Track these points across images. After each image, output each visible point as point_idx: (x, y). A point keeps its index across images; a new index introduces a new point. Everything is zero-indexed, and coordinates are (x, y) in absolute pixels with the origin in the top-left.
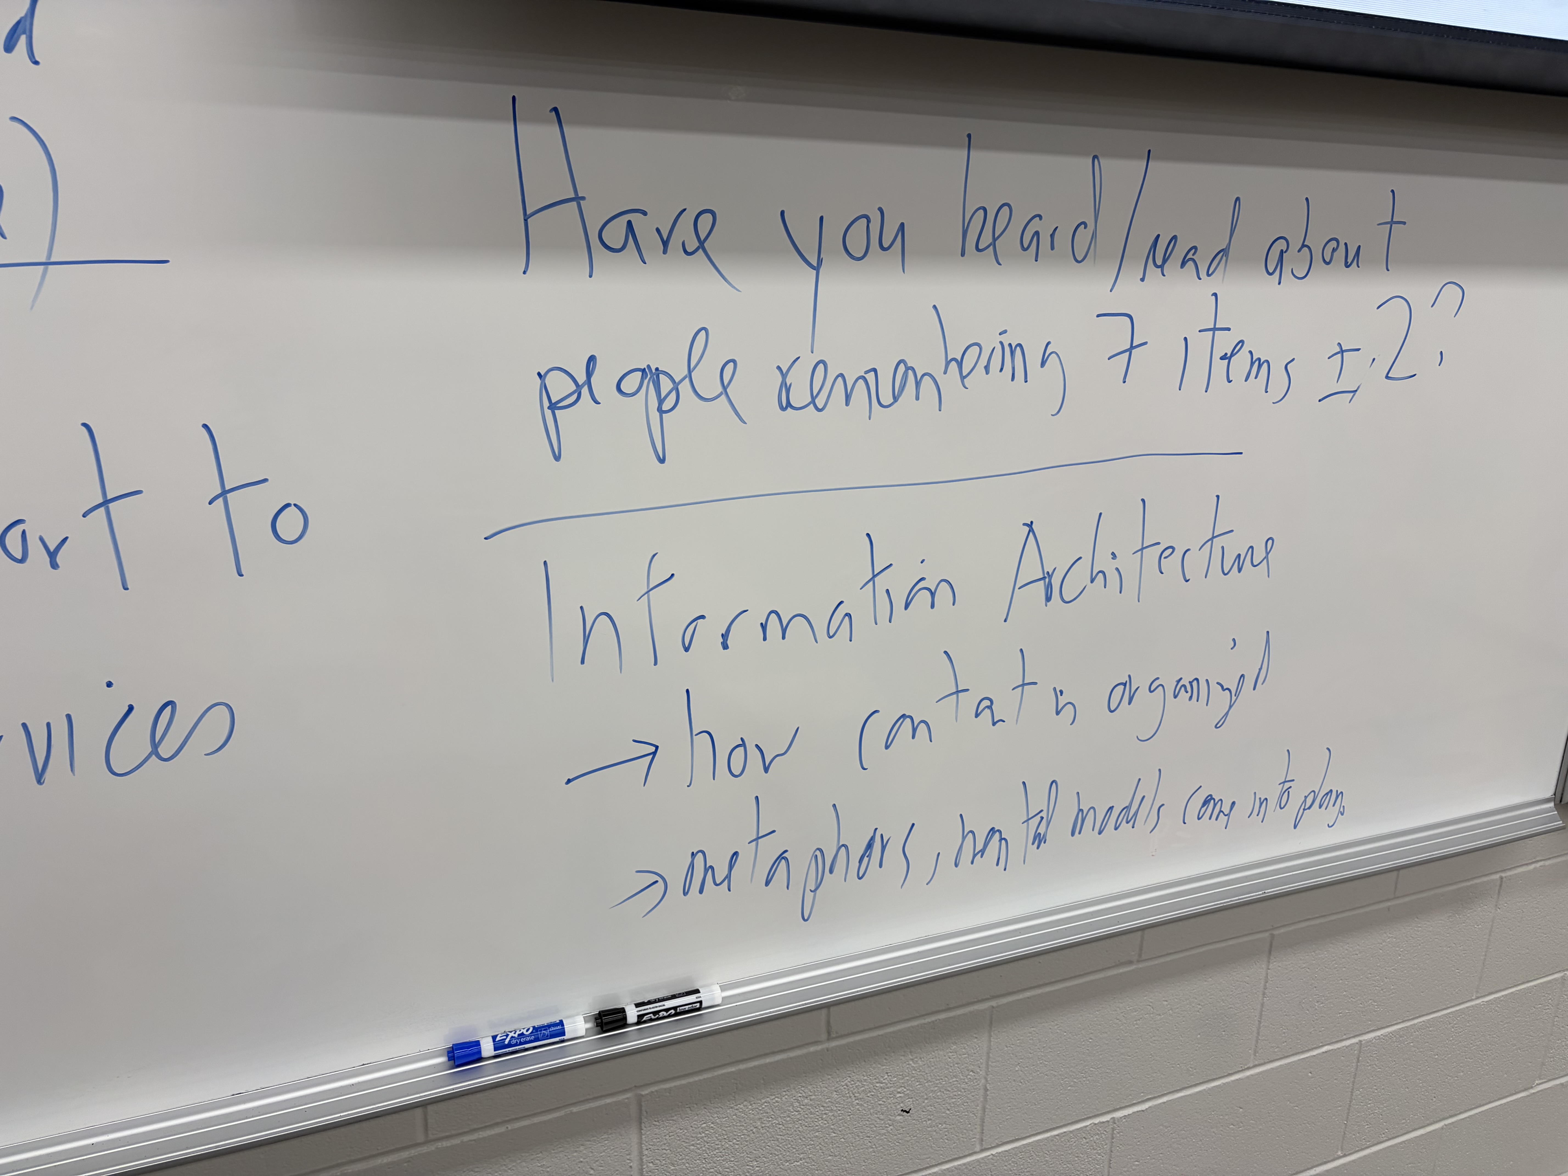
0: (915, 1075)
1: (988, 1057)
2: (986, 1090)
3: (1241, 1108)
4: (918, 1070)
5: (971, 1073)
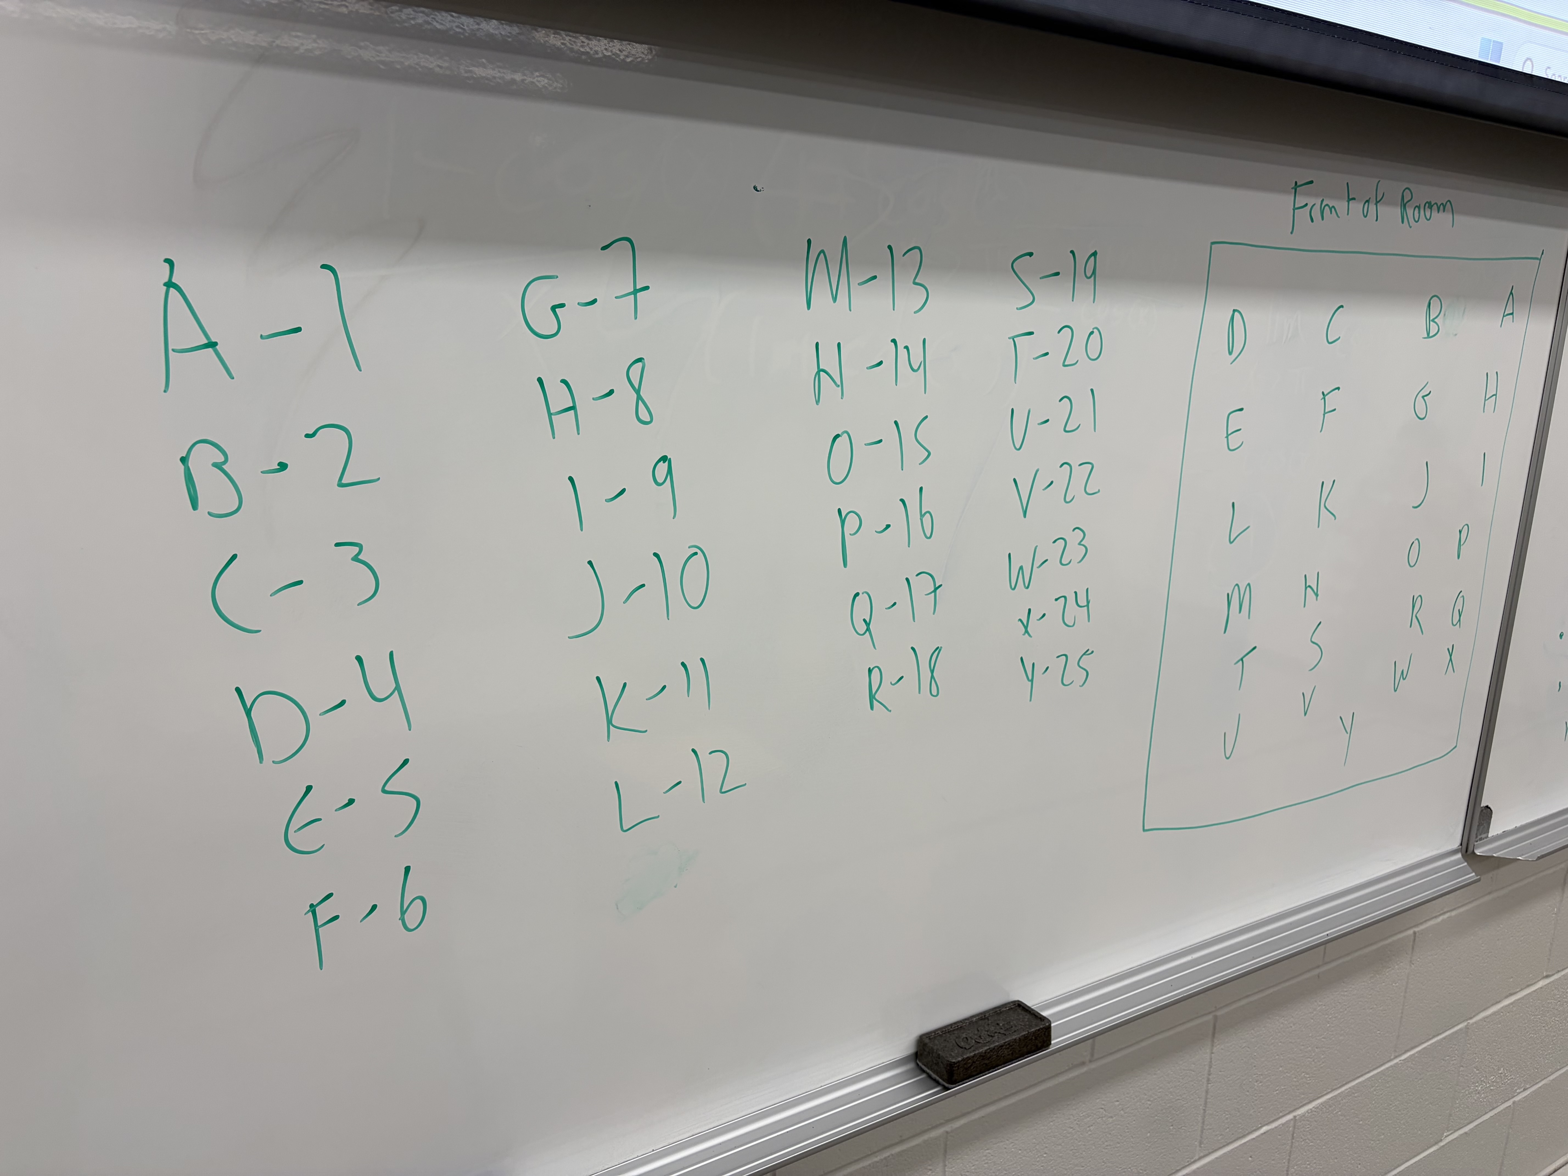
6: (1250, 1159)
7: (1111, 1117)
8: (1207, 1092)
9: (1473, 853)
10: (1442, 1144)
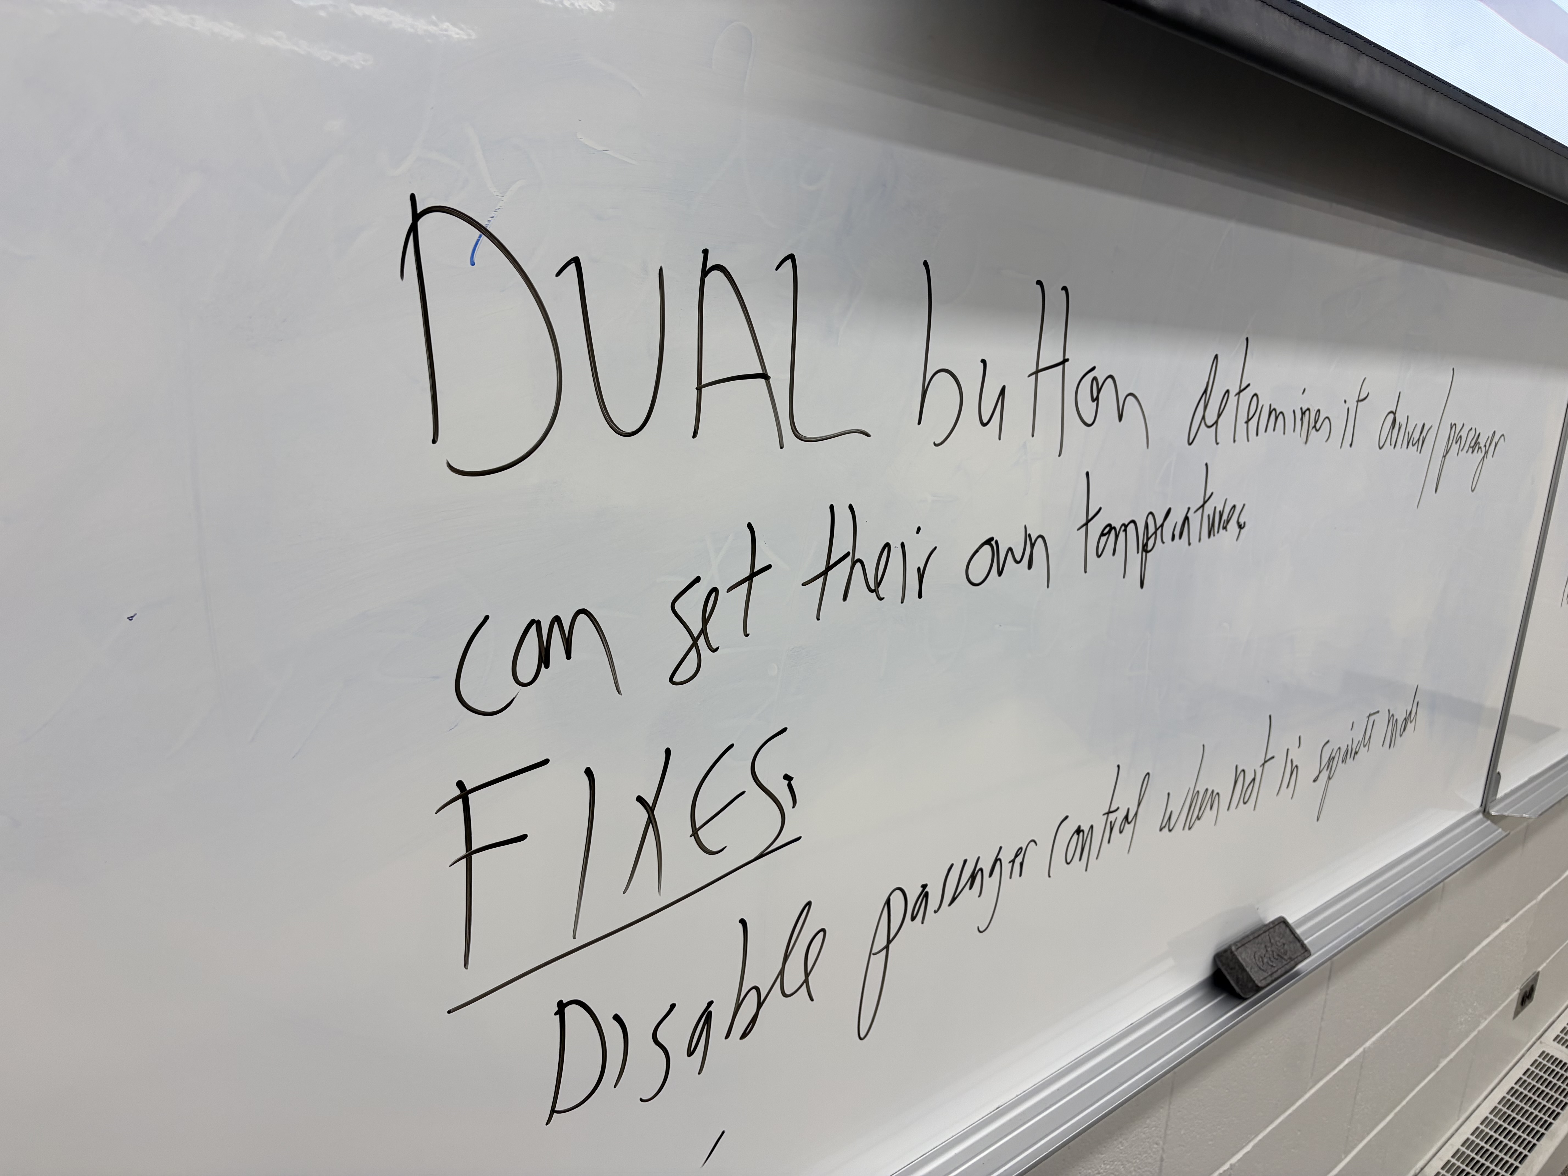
0: (1121, 1158)
1: (1167, 1126)
2: (1162, 1160)
3: (1299, 1131)
4: (1124, 1152)
5: (1155, 1146)
6: (1337, 1088)
7: (1266, 1054)
8: (1320, 1029)
9: (1489, 813)
10: (1438, 1069)
